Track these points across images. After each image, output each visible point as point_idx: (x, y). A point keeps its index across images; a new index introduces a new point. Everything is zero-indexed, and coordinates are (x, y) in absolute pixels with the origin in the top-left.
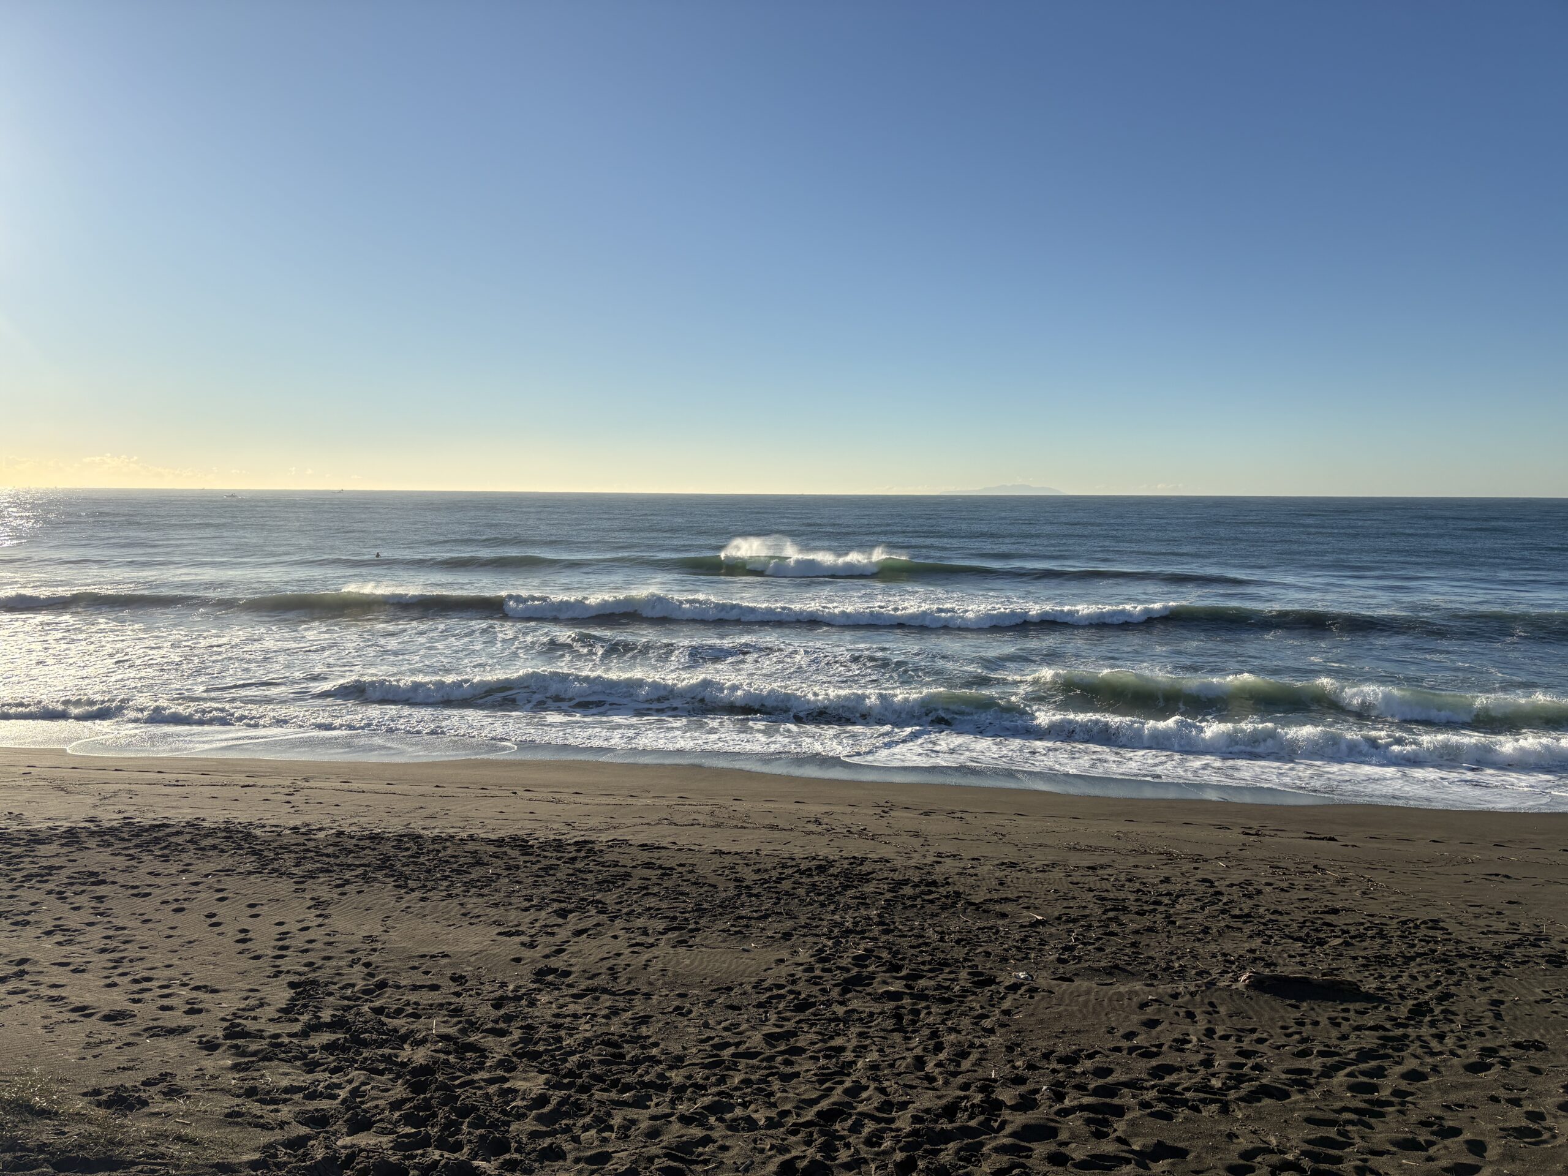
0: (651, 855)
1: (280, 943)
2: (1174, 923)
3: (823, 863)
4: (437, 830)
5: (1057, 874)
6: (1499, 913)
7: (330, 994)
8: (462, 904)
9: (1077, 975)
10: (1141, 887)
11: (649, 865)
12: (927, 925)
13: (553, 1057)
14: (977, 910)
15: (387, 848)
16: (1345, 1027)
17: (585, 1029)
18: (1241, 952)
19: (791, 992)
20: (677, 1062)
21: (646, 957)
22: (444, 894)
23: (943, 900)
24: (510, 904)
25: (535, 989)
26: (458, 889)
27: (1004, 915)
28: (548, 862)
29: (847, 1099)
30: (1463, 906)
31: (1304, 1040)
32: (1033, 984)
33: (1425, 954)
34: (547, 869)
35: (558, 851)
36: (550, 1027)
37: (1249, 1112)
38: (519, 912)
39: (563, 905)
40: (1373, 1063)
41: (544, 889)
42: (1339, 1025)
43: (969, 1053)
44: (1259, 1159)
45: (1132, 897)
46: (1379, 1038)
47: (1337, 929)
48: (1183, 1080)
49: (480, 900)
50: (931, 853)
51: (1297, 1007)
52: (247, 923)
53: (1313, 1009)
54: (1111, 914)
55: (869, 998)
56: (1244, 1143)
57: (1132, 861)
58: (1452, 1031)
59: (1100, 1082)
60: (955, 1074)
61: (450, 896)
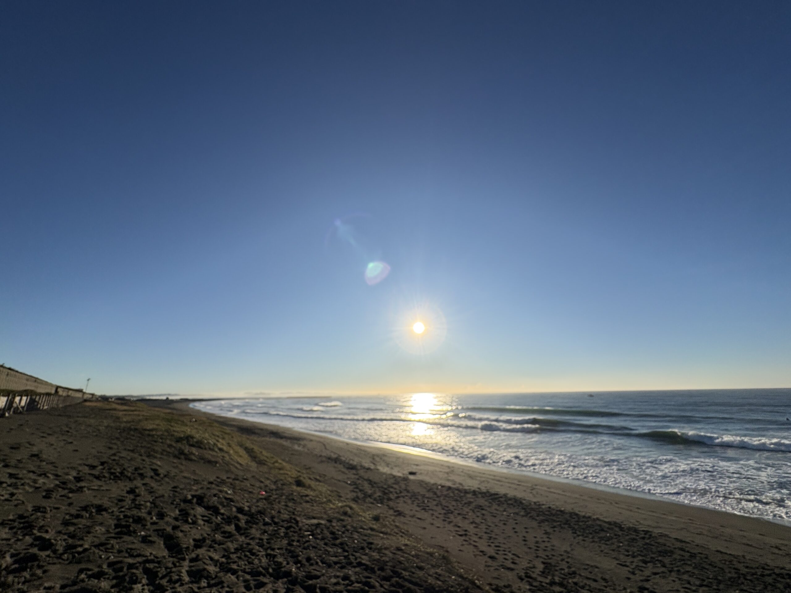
0: (681, 544)
1: (537, 545)
4: (584, 513)
7: (556, 570)
8: (599, 546)
15: (567, 516)
22: (591, 540)
24: (620, 551)
26: (596, 539)
28: (632, 536)
34: (633, 539)
35: (636, 533)
38: (624, 556)
39: (644, 558)
41: (633, 548)
49: (607, 547)
52: (525, 535)
61: (593, 542)
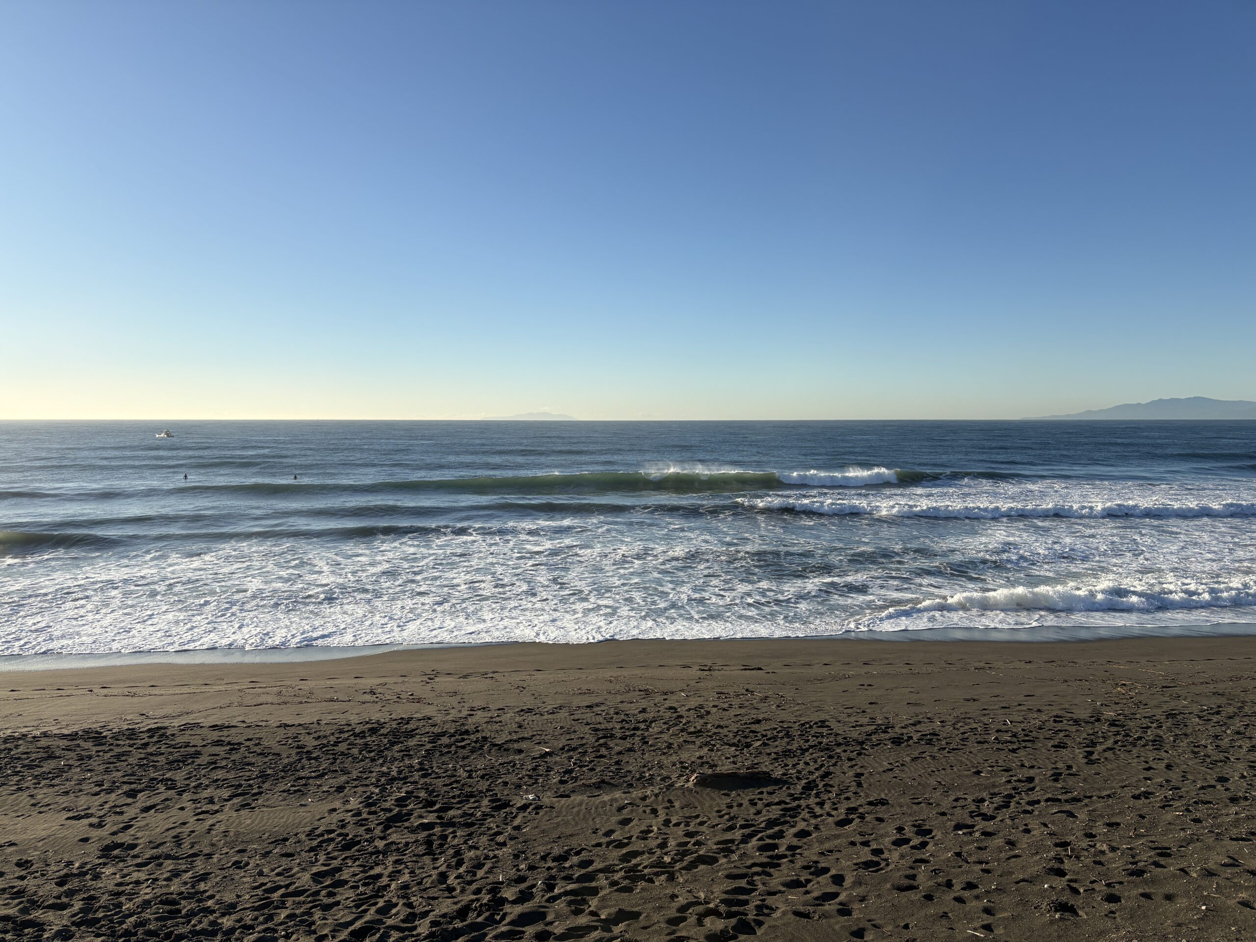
0: (221, 734)
2: (647, 742)
3: (375, 726)
4: (10, 731)
5: (563, 714)
6: (864, 712)
8: (32, 796)
9: (573, 791)
10: (625, 718)
11: (218, 743)
12: (458, 766)
13: (111, 921)
14: (500, 749)
16: (760, 804)
17: (146, 893)
18: (693, 759)
19: (339, 835)
20: (230, 908)
21: (210, 822)
22: (15, 788)
23: (473, 744)
24: (81, 791)
25: (100, 864)
26: (29, 782)
27: (520, 751)
28: (120, 750)
29: (378, 917)
30: (841, 709)
31: (731, 819)
32: (539, 803)
33: (815, 746)
34: (118, 756)
35: (131, 739)
36: (111, 895)
37: (689, 876)
38: (89, 797)
39: (133, 786)
40: (777, 829)
41: (115, 774)
42: (755, 804)
43: (484, 864)
44: (690, 911)
45: (618, 726)
46: (781, 810)
47: (759, 735)
48: (644, 860)
49: (51, 790)
50: (466, 708)
51: (728, 795)
53: (739, 795)
54: (602, 741)
55: (406, 831)
56: (681, 901)
57: (619, 698)
58: (829, 799)
59: (583, 871)
60: (470, 883)
61: (20, 789)
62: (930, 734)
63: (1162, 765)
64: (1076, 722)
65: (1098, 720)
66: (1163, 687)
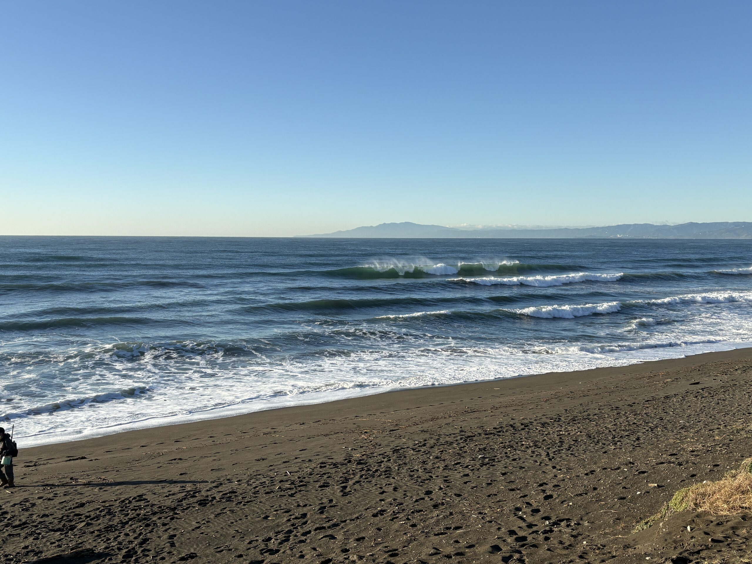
47: (83, 517)
62: (229, 493)
63: (391, 489)
64: (335, 465)
65: (350, 462)
66: (391, 431)
